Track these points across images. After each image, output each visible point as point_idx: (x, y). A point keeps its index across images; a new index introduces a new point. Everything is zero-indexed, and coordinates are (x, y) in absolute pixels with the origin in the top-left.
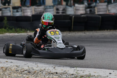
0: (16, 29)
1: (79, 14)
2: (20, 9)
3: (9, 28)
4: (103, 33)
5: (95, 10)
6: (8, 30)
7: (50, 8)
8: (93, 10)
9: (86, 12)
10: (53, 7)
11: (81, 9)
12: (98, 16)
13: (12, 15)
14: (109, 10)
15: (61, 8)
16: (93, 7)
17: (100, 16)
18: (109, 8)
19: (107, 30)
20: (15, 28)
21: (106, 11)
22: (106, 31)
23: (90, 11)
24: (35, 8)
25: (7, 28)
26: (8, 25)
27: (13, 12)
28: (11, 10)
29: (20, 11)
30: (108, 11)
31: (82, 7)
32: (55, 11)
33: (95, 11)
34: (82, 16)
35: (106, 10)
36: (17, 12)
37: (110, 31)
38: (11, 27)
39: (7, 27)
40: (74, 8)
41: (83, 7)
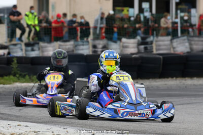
0: (31, 76)
1: (129, 53)
2: (37, 46)
3: (20, 75)
4: (166, 83)
5: (152, 47)
6: (18, 78)
7: (83, 45)
8: (149, 48)
9: (139, 50)
10: (87, 43)
11: (131, 45)
12: (158, 56)
13: (24, 55)
14: (174, 48)
15: (99, 44)
16: (149, 43)
17: (161, 57)
18: (175, 44)
19: (172, 77)
20: (29, 76)
21: (170, 49)
22: (170, 79)
23: (146, 48)
24: (60, 45)
25: (18, 75)
26: (18, 70)
27: (26, 51)
28: (23, 47)
29: (37, 49)
30: (172, 49)
31: (132, 43)
32: (91, 49)
33: (152, 49)
34: (134, 56)
35: (169, 47)
36: (33, 50)
37: (176, 80)
38: (23, 74)
39: (17, 73)
40: (120, 45)
41: (134, 43)
